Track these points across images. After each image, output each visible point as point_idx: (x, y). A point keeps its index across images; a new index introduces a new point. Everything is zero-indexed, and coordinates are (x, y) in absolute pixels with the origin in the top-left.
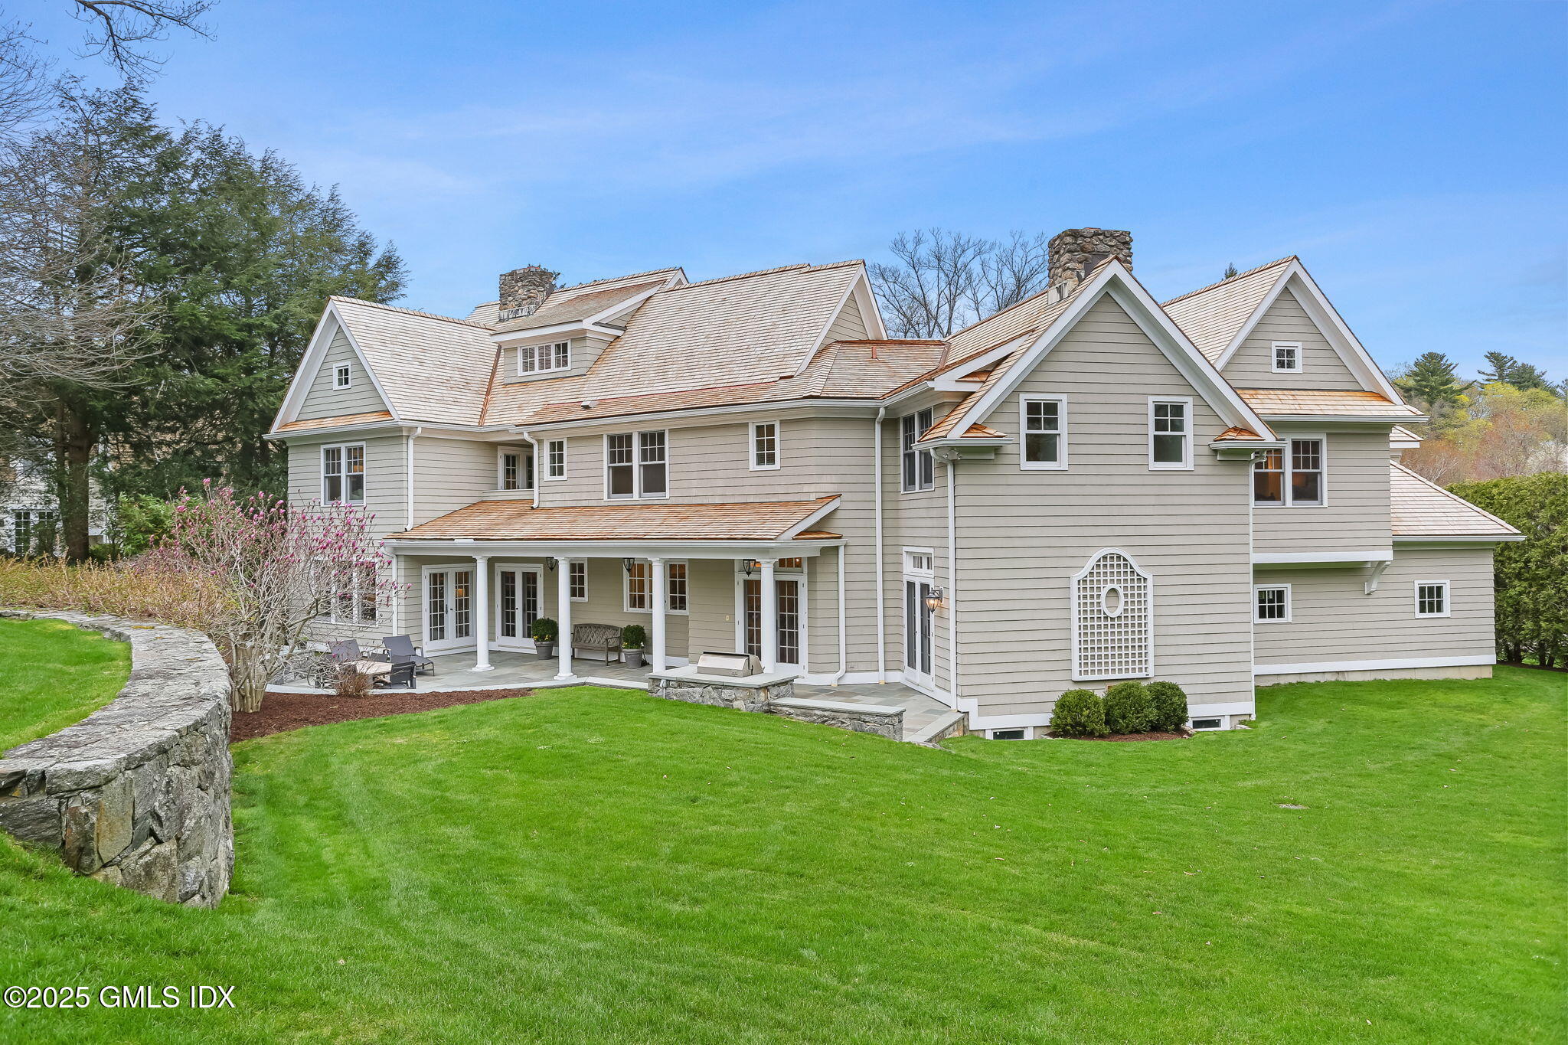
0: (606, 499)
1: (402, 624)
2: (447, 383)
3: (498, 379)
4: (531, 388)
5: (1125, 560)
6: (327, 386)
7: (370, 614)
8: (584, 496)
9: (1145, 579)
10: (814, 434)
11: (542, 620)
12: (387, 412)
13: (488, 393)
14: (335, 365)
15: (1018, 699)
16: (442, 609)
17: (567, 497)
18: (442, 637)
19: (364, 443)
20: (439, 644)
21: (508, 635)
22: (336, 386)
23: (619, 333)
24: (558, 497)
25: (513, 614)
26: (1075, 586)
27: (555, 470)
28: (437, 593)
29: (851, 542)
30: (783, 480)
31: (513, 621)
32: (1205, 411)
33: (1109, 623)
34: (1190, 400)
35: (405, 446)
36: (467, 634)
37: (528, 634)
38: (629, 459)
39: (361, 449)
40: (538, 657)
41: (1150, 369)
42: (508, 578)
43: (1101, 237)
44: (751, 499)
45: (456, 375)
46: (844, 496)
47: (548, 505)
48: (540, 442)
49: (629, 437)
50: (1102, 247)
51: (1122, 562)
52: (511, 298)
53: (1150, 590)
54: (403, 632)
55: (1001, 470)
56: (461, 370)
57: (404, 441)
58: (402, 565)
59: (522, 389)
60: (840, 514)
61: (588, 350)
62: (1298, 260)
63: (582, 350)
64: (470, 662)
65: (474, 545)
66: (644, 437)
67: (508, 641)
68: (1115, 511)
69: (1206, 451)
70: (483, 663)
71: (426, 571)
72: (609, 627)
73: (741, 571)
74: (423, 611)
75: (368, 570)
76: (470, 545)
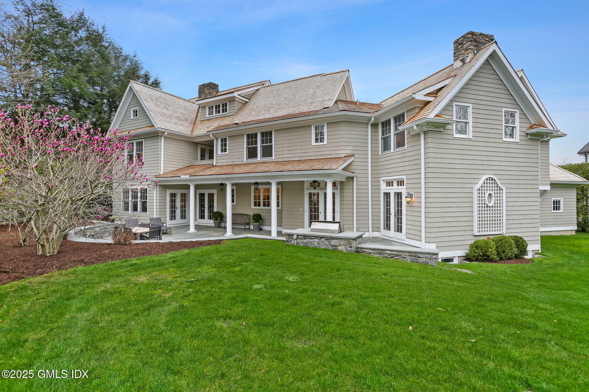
0: (245, 160)
1: (158, 213)
2: (178, 118)
3: (198, 119)
4: (211, 121)
5: (495, 180)
6: (128, 118)
7: (144, 209)
8: (236, 160)
9: (502, 189)
10: (344, 128)
11: (216, 212)
12: (153, 126)
13: (194, 124)
14: (132, 109)
15: (452, 244)
16: (175, 208)
17: (228, 161)
18: (175, 219)
19: (143, 140)
20: (173, 222)
21: (201, 218)
22: (132, 118)
23: (247, 100)
24: (224, 161)
25: (204, 210)
26: (475, 192)
27: (224, 150)
28: (173, 202)
29: (359, 176)
30: (328, 149)
31: (204, 213)
32: (524, 116)
33: (488, 209)
34: (518, 111)
35: (160, 140)
36: (185, 218)
37: (210, 218)
38: (256, 143)
39: (142, 142)
40: (215, 227)
41: (503, 96)
42: (202, 195)
43: (483, 36)
44: (313, 158)
46: (356, 156)
47: (220, 164)
48: (217, 139)
49: (256, 135)
50: (483, 41)
51: (493, 182)
52: (203, 94)
53: (504, 195)
54: (158, 217)
55: (446, 136)
56: (183, 115)
57: (160, 138)
58: (158, 189)
59: (208, 122)
60: (354, 163)
61: (236, 105)
62: (523, 71)
63: (233, 105)
64: (187, 229)
65: (189, 178)
66: (263, 134)
67: (202, 221)
68: (490, 158)
69: (523, 134)
70: (192, 230)
71: (168, 192)
72: (245, 215)
73: (308, 189)
74: (167, 208)
75: (144, 192)
76: (187, 179)
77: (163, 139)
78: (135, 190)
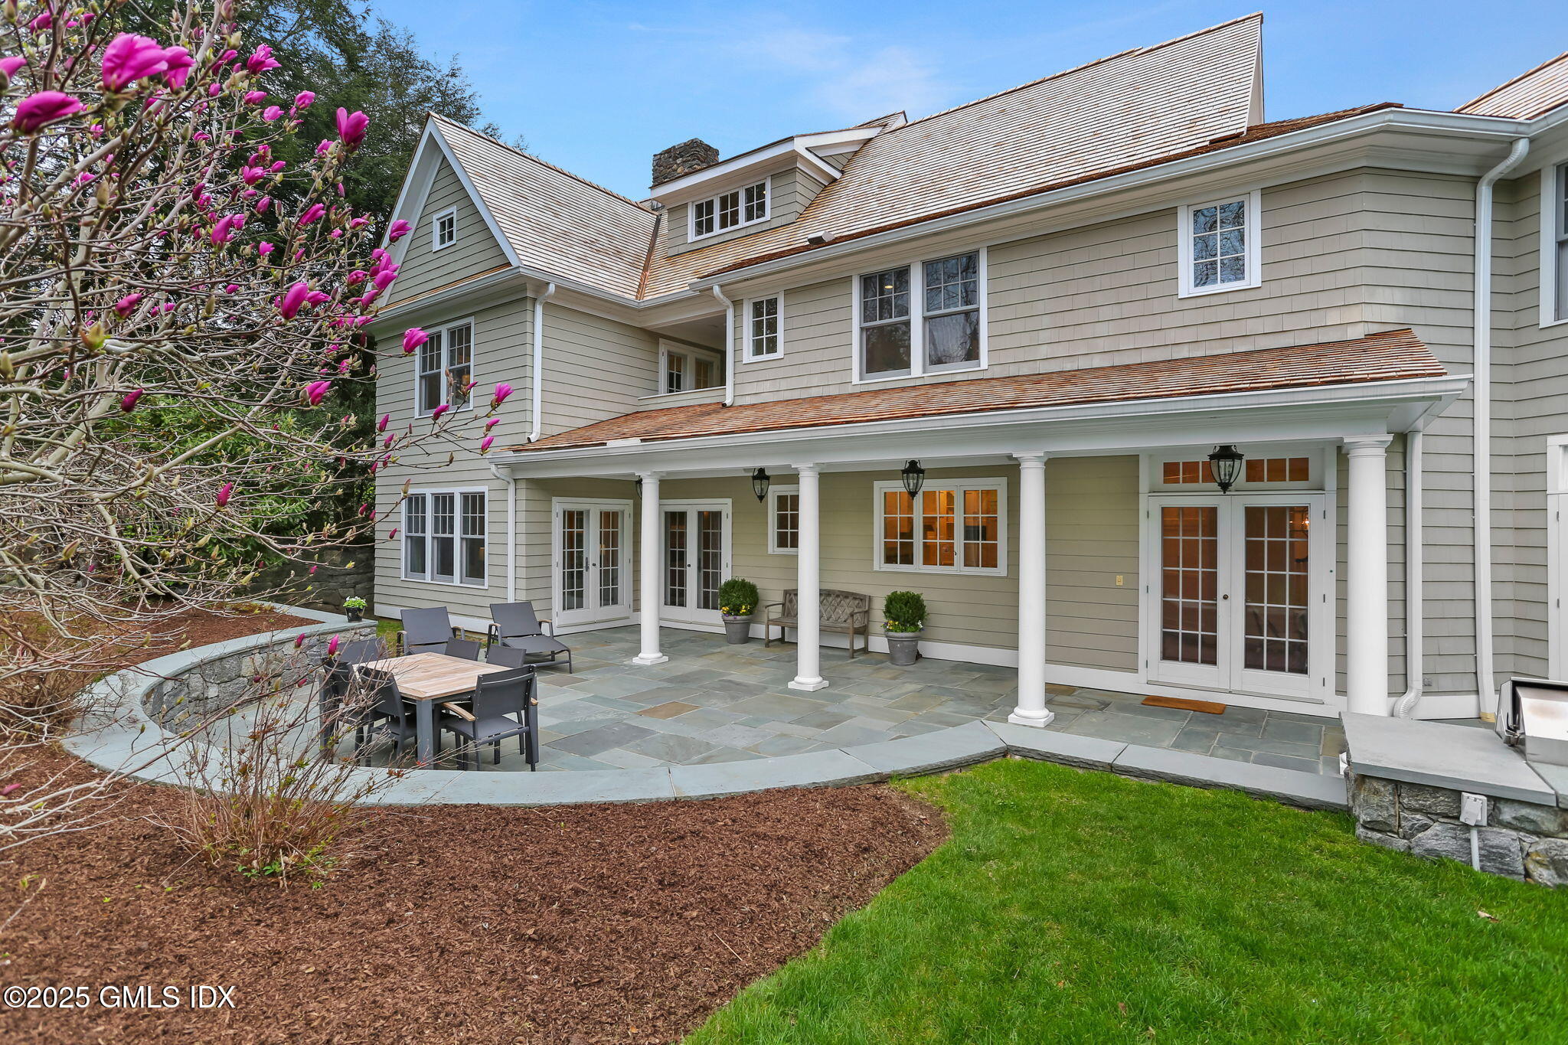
0: (856, 380)
1: (522, 584)
2: (590, 243)
3: (658, 254)
4: (706, 252)
6: (426, 249)
7: (476, 568)
8: (815, 380)
11: (732, 585)
12: (509, 264)
13: (646, 267)
14: (435, 216)
16: (580, 565)
17: (784, 385)
18: (580, 605)
19: (471, 320)
20: (575, 615)
21: (673, 603)
22: (437, 246)
23: (837, 175)
24: (767, 386)
25: (682, 574)
27: (765, 344)
28: (574, 542)
30: (1268, 308)
31: (682, 583)
35: (529, 314)
36: (615, 601)
37: (706, 603)
38: (904, 310)
39: (468, 329)
40: (728, 639)
42: (678, 520)
44: (1184, 353)
45: (603, 240)
47: (748, 400)
48: (737, 304)
49: (902, 271)
54: (523, 597)
56: (608, 236)
57: (529, 307)
58: (523, 494)
59: (695, 255)
61: (798, 189)
63: (789, 189)
64: (626, 645)
65: (641, 450)
66: (933, 264)
67: (675, 612)
70: (649, 653)
71: (559, 506)
72: (847, 595)
73: (1153, 491)
74: (554, 564)
75: (475, 503)
76: (633, 451)
77: (539, 309)
78: (444, 502)
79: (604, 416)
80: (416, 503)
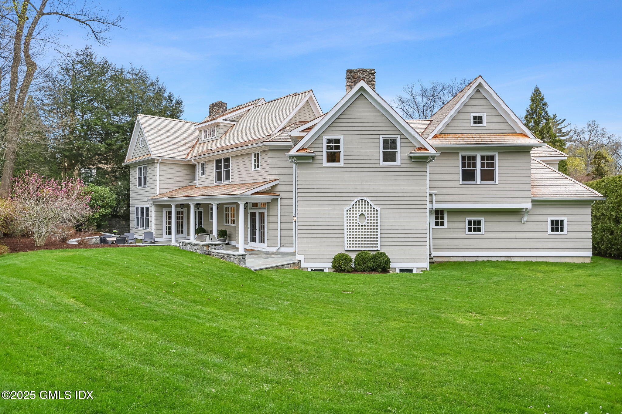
0: (215, 183)
2: (177, 144)
3: (198, 142)
5: (368, 202)
6: (139, 146)
7: (148, 226)
8: (210, 182)
9: (377, 210)
10: (269, 156)
12: (150, 154)
13: (193, 147)
15: (321, 256)
17: (205, 183)
18: (171, 234)
19: (146, 165)
20: (169, 236)
22: (141, 146)
23: (235, 123)
24: (203, 183)
26: (345, 212)
27: (203, 173)
28: (169, 218)
29: (283, 197)
30: (262, 174)
32: (405, 141)
33: (361, 227)
34: (399, 136)
35: (156, 166)
38: (221, 168)
39: (146, 167)
41: (381, 124)
43: (361, 72)
44: (252, 181)
45: (182, 141)
46: (281, 180)
47: (200, 186)
48: (198, 163)
49: (221, 160)
50: (362, 76)
51: (366, 203)
52: (212, 113)
53: (379, 215)
55: (315, 166)
56: (184, 139)
57: (156, 164)
58: (155, 208)
59: (203, 145)
60: (279, 186)
61: (221, 130)
62: (481, 77)
63: (218, 130)
65: (170, 200)
66: (225, 159)
68: (364, 182)
69: (407, 157)
71: (164, 210)
73: (250, 208)
74: (163, 224)
75: (147, 209)
76: (166, 200)
77: (158, 164)
78: (142, 208)
79: (177, 188)
80: (137, 208)
